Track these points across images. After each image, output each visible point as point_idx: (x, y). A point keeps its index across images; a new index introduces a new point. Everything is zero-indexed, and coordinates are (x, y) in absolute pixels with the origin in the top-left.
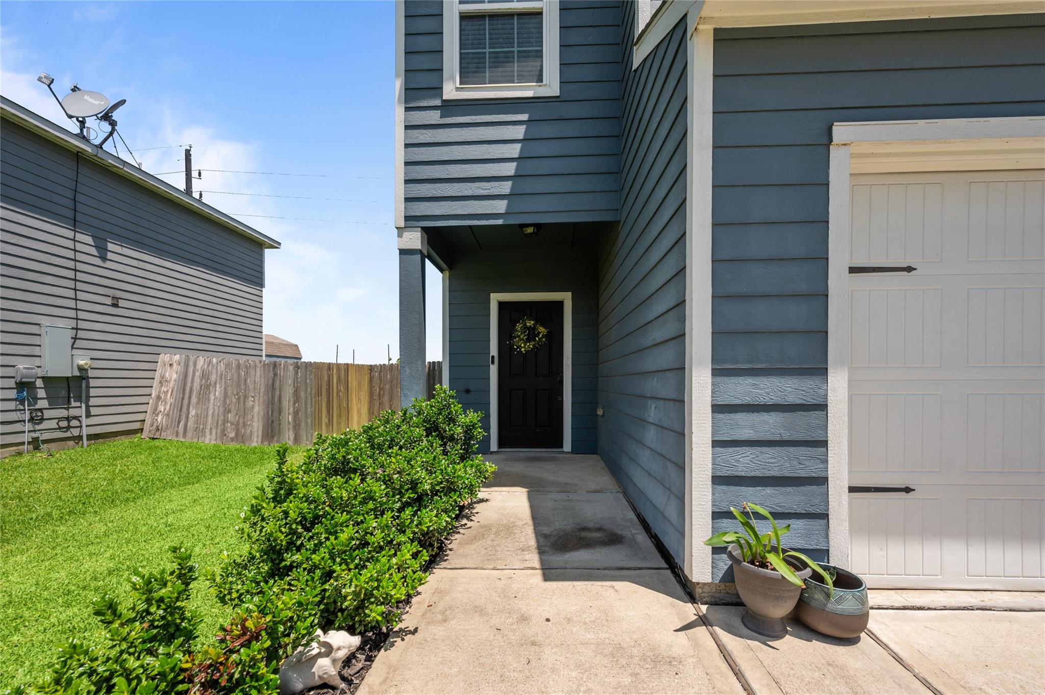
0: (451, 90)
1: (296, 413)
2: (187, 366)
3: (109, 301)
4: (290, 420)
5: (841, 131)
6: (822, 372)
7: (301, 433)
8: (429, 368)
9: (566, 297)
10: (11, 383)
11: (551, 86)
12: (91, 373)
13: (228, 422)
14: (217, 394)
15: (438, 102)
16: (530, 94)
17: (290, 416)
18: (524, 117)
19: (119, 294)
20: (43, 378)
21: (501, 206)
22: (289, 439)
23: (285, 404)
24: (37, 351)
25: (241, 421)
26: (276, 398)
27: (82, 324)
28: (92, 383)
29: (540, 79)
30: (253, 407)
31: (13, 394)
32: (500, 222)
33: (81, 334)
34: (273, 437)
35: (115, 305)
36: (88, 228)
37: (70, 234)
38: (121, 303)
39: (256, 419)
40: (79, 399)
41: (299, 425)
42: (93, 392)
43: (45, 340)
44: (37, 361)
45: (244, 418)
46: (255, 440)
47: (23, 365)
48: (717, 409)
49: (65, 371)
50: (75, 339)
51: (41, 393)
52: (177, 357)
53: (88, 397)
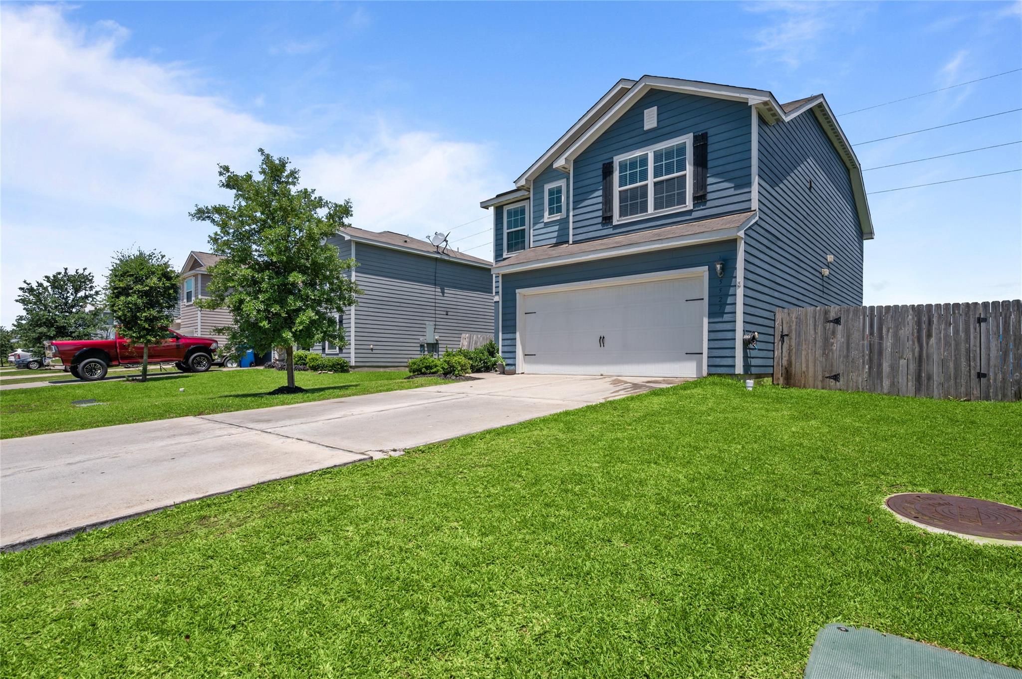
2: (470, 339)
3: (445, 313)
5: (517, 291)
6: (515, 333)
10: (419, 345)
12: (439, 342)
15: (502, 259)
19: (448, 310)
20: (427, 344)
24: (425, 334)
27: (437, 323)
28: (440, 346)
31: (419, 349)
33: (437, 327)
35: (447, 315)
36: (439, 285)
37: (434, 289)
38: (449, 313)
40: (436, 352)
42: (440, 349)
43: (427, 330)
44: (425, 337)
47: (422, 338)
48: (503, 340)
49: (432, 341)
50: (435, 329)
51: (426, 349)
52: (467, 335)
53: (438, 351)
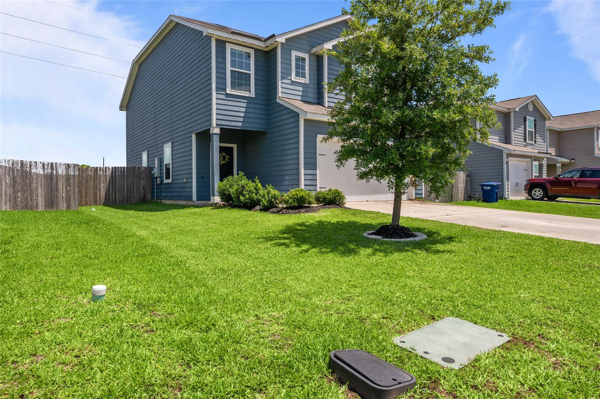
0: (229, 91)
1: (68, 192)
4: (64, 196)
5: (318, 136)
6: (316, 170)
7: (71, 203)
8: (112, 170)
9: (235, 146)
11: (253, 94)
13: (18, 198)
14: (7, 181)
15: (224, 93)
16: (248, 95)
17: (64, 194)
18: (246, 101)
21: (240, 124)
22: (63, 207)
23: (60, 186)
25: (29, 197)
26: (54, 184)
29: (250, 92)
30: (37, 188)
32: (240, 128)
34: (52, 206)
39: (40, 196)
41: (70, 199)
45: (31, 195)
46: (40, 208)
48: (305, 175)
